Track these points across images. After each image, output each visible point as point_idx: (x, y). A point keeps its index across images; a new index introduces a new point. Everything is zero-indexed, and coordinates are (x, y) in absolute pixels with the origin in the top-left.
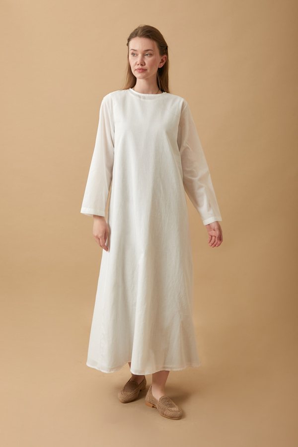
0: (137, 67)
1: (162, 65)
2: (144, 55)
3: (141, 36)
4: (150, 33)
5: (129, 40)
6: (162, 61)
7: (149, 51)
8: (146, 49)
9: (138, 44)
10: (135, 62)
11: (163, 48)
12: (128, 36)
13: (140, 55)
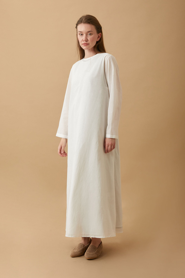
0: (83, 42)
1: (99, 39)
2: (87, 35)
3: (85, 23)
4: (90, 20)
5: (77, 25)
6: (99, 37)
7: (90, 32)
8: (88, 31)
9: (83, 28)
10: (82, 39)
11: (99, 29)
12: (76, 23)
13: (84, 35)
